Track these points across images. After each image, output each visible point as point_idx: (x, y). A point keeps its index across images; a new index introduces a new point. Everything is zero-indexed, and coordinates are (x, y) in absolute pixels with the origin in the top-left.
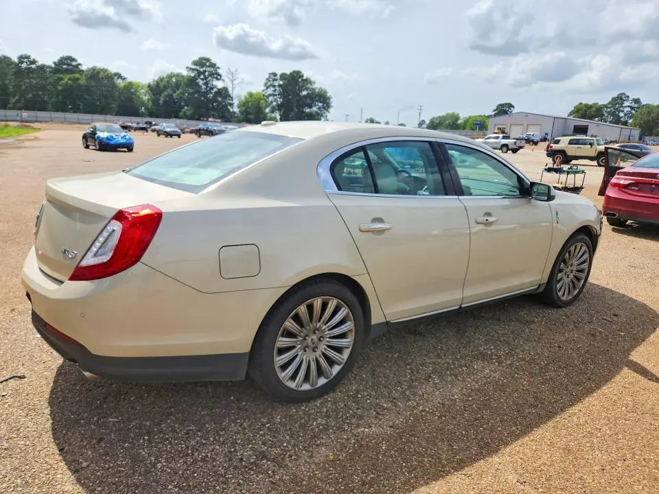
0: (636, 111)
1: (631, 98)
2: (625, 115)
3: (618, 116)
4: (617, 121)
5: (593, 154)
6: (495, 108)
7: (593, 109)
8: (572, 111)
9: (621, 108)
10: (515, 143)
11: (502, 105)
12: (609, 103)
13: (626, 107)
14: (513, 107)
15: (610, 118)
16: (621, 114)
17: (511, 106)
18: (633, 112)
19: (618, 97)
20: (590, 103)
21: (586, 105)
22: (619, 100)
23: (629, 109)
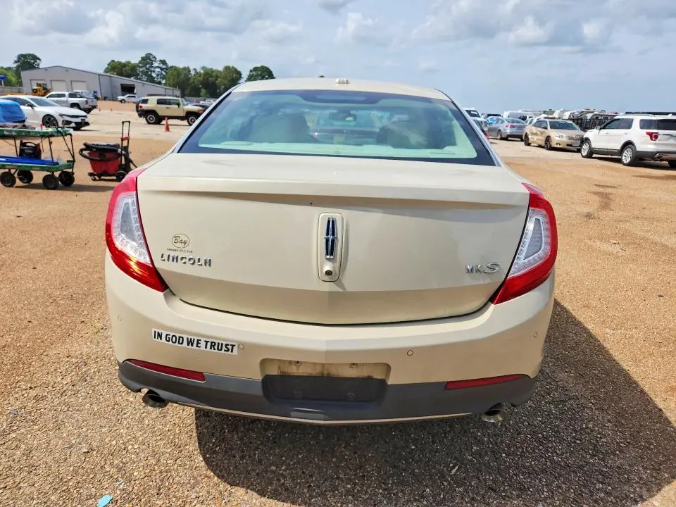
0: (166, 72)
1: (158, 59)
2: (158, 75)
3: (151, 76)
4: (151, 80)
5: (183, 114)
6: (16, 59)
7: (127, 68)
8: (107, 68)
9: (152, 69)
10: (87, 102)
11: (24, 56)
12: (140, 62)
13: (156, 67)
14: (39, 59)
15: (145, 78)
16: (154, 75)
17: (35, 58)
18: (163, 73)
19: (146, 57)
20: (123, 61)
21: (120, 63)
22: (148, 60)
23: (159, 70)
